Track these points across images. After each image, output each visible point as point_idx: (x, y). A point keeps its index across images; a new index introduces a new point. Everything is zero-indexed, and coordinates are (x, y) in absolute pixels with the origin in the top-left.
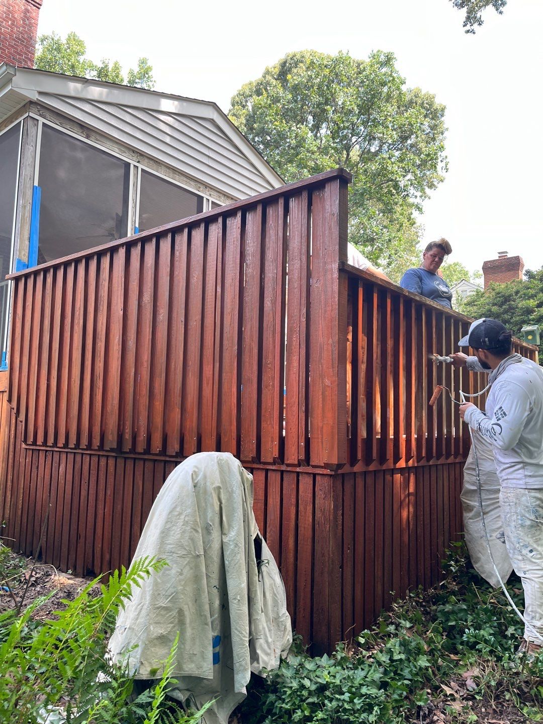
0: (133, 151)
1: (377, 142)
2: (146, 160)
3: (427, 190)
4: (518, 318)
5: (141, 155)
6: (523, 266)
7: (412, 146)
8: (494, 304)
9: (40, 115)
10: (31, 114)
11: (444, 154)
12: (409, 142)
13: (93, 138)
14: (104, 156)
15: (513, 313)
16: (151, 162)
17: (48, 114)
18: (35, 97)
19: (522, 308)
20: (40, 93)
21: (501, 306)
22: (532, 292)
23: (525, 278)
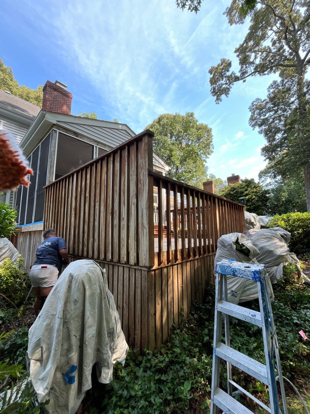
0: (95, 141)
1: (191, 141)
2: (100, 144)
3: (208, 156)
4: (239, 195)
5: (98, 142)
6: (240, 178)
7: (202, 142)
8: (231, 191)
9: (58, 129)
10: (54, 129)
11: (212, 143)
12: (201, 141)
13: (79, 137)
14: (83, 143)
15: (237, 193)
16: (102, 145)
17: (61, 129)
18: (55, 122)
19: (240, 192)
20: (57, 121)
21: (233, 191)
22: (243, 186)
23: (241, 182)
